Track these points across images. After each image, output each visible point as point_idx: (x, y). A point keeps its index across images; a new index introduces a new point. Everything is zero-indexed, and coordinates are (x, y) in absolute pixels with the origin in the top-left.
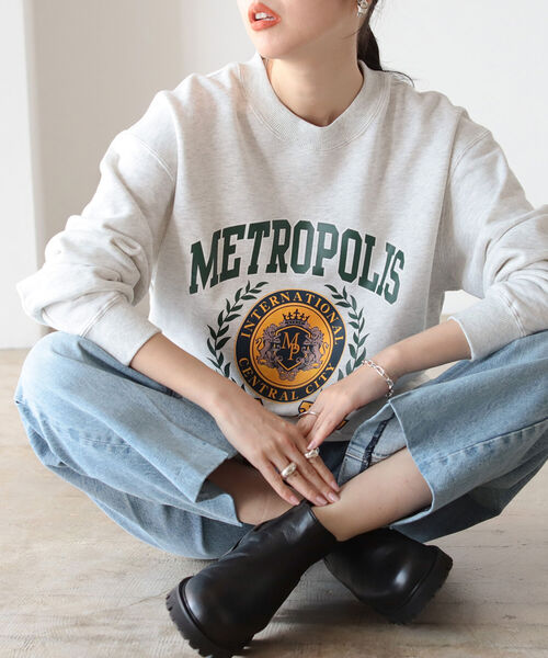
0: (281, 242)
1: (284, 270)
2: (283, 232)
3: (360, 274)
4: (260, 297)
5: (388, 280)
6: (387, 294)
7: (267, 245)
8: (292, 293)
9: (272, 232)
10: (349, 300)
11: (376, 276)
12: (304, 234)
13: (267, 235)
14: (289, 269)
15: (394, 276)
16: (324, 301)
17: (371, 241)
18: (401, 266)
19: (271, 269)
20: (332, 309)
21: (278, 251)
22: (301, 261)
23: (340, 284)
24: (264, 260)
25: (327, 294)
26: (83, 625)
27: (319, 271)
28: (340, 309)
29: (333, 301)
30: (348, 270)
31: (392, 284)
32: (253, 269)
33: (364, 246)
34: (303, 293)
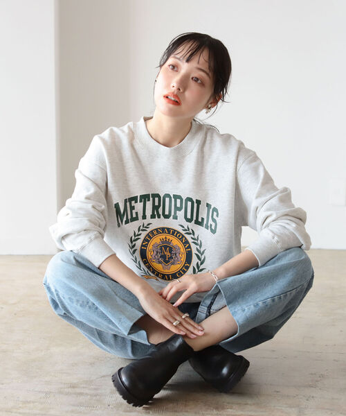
0: (157, 204)
1: (159, 217)
2: (157, 199)
3: (194, 218)
4: (149, 230)
5: (211, 222)
6: (211, 229)
7: (149, 205)
8: (163, 229)
9: (151, 199)
10: (191, 231)
11: (203, 219)
12: (167, 200)
13: (149, 200)
14: (162, 216)
15: (214, 220)
16: (178, 232)
17: (199, 202)
18: (217, 216)
19: (153, 216)
20: (183, 236)
21: (155, 208)
22: (167, 213)
23: (186, 224)
24: (149, 212)
25: (180, 229)
26: (74, 387)
27: (175, 218)
28: (187, 236)
29: (183, 233)
30: (189, 216)
31: (213, 224)
32: (144, 217)
33: (195, 205)
34: (168, 229)
